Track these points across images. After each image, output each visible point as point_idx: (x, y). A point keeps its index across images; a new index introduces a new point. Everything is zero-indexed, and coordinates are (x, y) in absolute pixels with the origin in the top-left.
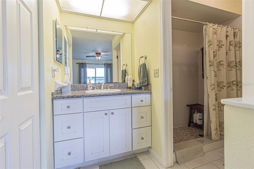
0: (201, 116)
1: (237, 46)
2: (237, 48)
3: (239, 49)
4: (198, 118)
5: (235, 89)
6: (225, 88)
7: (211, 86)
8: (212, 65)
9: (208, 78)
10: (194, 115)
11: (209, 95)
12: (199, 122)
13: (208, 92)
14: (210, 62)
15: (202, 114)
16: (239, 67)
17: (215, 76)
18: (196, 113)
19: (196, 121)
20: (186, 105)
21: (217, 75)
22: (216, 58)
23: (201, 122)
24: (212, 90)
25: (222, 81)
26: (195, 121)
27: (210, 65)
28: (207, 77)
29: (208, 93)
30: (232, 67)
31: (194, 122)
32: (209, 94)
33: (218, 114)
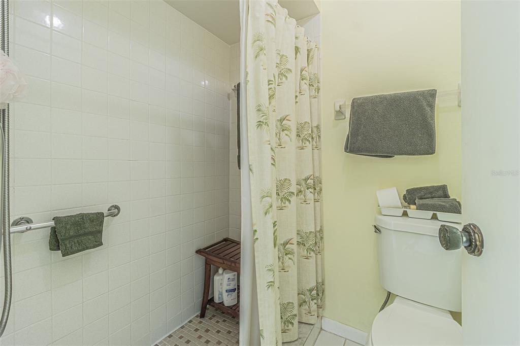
0: (233, 280)
1: (313, 86)
2: (314, 90)
3: (317, 94)
4: (225, 287)
5: (311, 200)
6: (293, 199)
7: (263, 197)
8: (264, 121)
9: (254, 170)
10: (216, 278)
11: (256, 231)
12: (228, 300)
13: (254, 221)
14: (259, 110)
15: (236, 273)
16: (318, 139)
17: (272, 164)
18: (220, 271)
19: (222, 295)
20: (194, 252)
21: (276, 160)
22: (273, 101)
23: (232, 298)
24: (266, 214)
25: (286, 179)
26: (219, 298)
27: (260, 124)
28: (250, 165)
29: (252, 225)
30: (306, 139)
31: (217, 300)
32: (254, 229)
33: (278, 288)
